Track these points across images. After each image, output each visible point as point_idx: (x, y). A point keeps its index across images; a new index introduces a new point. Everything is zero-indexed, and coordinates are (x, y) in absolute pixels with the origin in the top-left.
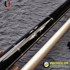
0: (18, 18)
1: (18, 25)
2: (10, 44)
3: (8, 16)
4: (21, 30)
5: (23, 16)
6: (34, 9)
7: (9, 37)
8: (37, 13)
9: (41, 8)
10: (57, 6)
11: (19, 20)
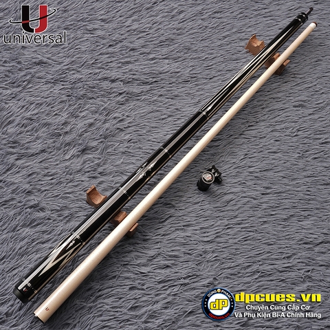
0: (121, 150)
1: (122, 160)
2: (113, 188)
3: (107, 147)
4: (127, 168)
5: (129, 144)
6: (145, 132)
7: (110, 178)
8: (151, 138)
9: (156, 127)
10: (183, 120)
11: (123, 153)
